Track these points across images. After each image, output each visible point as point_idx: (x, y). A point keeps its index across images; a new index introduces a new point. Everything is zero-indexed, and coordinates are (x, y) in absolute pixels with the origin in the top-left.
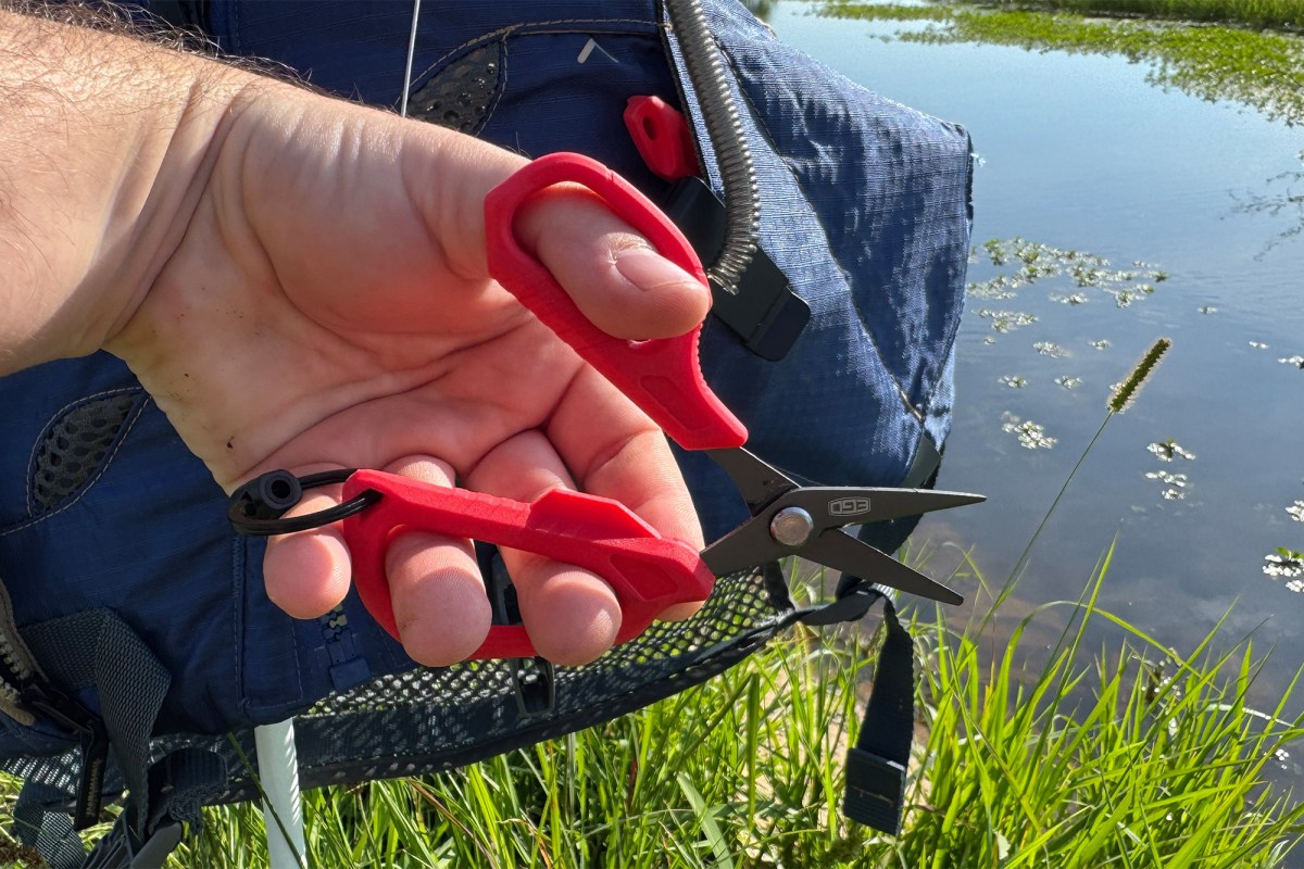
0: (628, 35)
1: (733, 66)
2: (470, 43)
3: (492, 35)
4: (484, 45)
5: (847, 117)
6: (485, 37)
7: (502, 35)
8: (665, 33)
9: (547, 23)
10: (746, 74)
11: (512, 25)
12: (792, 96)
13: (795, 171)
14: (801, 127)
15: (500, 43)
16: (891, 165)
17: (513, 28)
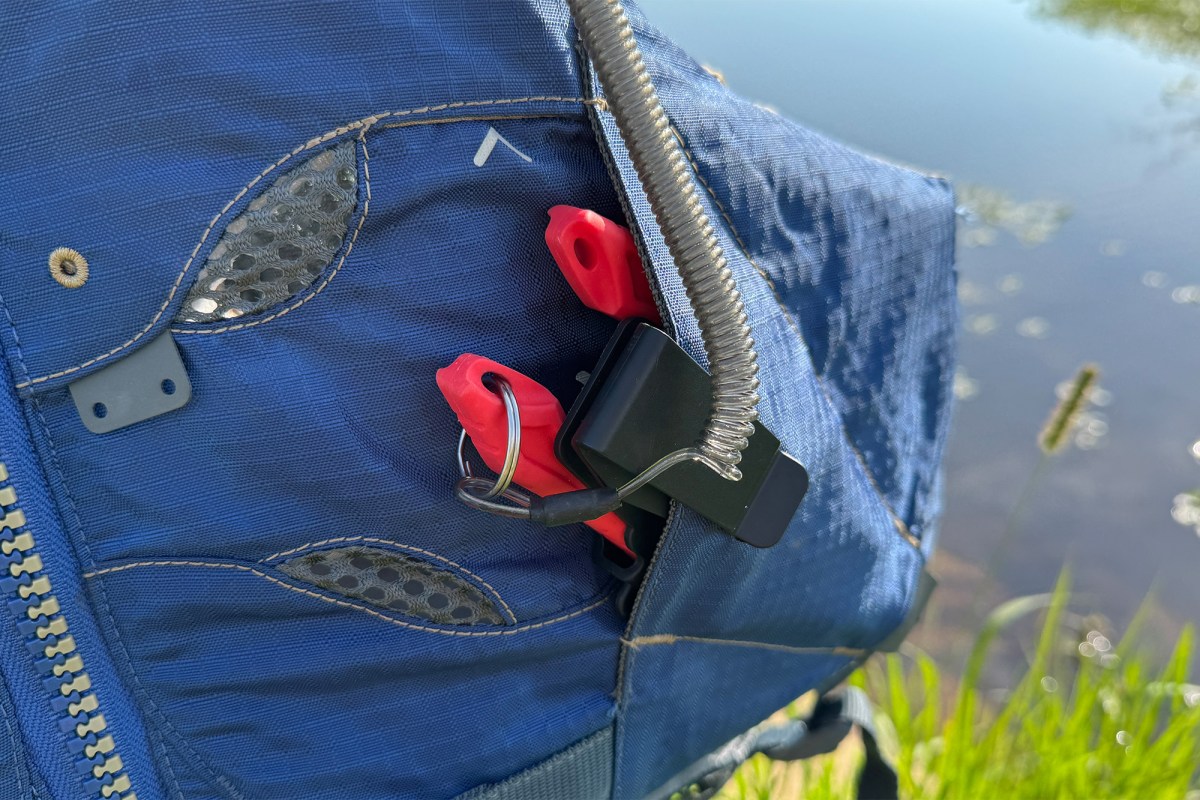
0: (544, 119)
1: (686, 146)
2: (310, 144)
3: (343, 130)
4: (331, 146)
5: (828, 194)
6: (332, 134)
7: (357, 131)
8: (595, 114)
9: (425, 109)
10: (702, 156)
11: (374, 113)
12: (760, 176)
13: (768, 277)
14: (773, 217)
15: (356, 141)
16: (879, 246)
17: (373, 119)
